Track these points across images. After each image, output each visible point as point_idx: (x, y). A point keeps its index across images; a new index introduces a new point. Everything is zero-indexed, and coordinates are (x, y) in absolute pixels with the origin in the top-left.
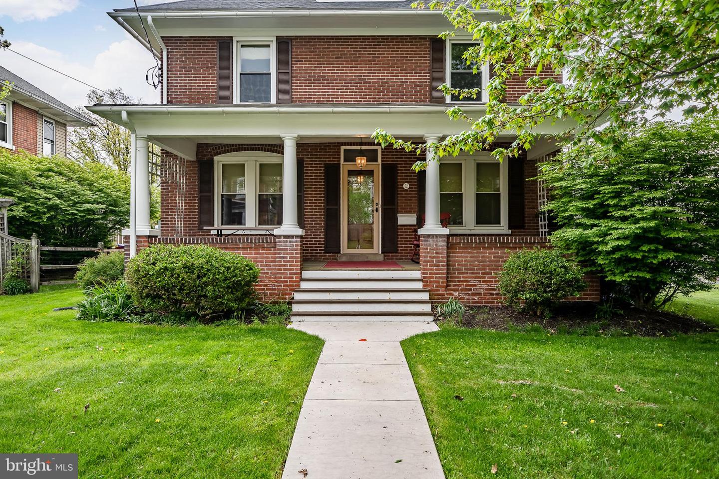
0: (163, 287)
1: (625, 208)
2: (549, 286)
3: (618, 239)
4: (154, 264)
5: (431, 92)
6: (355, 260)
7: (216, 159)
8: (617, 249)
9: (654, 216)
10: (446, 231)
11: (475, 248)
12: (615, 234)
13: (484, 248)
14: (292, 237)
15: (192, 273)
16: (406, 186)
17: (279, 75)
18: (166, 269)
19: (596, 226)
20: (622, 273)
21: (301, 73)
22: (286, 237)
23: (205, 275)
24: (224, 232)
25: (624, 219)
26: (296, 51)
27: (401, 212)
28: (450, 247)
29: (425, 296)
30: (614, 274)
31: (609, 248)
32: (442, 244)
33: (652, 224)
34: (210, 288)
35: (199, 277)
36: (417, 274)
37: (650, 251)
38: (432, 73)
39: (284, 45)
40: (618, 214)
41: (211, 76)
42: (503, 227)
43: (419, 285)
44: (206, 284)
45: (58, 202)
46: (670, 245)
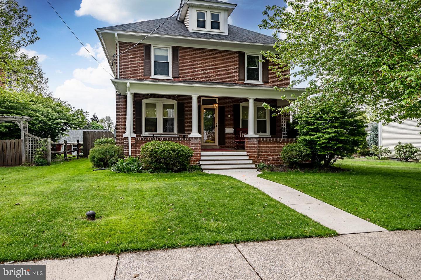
0: (163, 158)
1: (325, 129)
2: (301, 156)
3: (324, 139)
4: (158, 149)
5: (239, 75)
6: (207, 148)
7: (143, 101)
8: (324, 143)
9: (335, 132)
10: (257, 136)
11: (268, 143)
12: (323, 138)
13: (271, 143)
14: (197, 138)
15: (175, 152)
16: (229, 116)
17: (173, 63)
18: (164, 150)
19: (316, 135)
20: (324, 152)
21: (183, 63)
22: (195, 138)
23: (179, 153)
24: (155, 135)
25: (324, 133)
26: (180, 54)
27: (227, 127)
28: (259, 142)
29: (251, 162)
30: (321, 152)
31: (321, 142)
32: (256, 141)
33: (336, 135)
34: (181, 158)
35: (176, 154)
36: (245, 153)
37: (334, 143)
38: (239, 67)
39: (175, 50)
40: (323, 131)
41: (141, 62)
42: (268, 134)
43: (247, 158)
44: (180, 156)
45: (44, 118)
46: (341, 142)
